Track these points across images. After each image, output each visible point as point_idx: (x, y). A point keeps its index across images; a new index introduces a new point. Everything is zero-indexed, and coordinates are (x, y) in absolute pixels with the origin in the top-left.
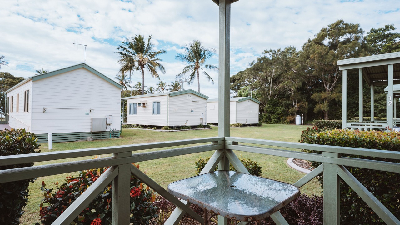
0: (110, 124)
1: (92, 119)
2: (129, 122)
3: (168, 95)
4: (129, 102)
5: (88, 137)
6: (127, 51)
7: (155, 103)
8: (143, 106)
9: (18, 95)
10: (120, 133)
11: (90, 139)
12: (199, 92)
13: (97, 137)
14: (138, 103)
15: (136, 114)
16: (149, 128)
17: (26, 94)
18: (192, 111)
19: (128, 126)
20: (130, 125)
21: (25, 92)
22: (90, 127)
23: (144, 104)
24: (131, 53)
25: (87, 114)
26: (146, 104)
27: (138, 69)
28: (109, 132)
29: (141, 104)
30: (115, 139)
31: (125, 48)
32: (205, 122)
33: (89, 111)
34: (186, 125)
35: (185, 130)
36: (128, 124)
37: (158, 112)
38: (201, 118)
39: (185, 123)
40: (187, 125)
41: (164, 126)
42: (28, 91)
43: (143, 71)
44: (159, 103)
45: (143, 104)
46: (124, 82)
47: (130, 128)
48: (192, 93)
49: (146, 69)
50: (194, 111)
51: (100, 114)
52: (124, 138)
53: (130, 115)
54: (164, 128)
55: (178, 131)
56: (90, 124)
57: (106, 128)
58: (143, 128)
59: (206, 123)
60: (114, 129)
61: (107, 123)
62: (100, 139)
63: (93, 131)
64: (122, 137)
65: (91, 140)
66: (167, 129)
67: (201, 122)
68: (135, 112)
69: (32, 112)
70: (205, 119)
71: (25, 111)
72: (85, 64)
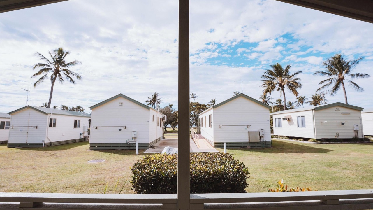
0: (262, 136)
1: (249, 132)
2: (275, 133)
3: (313, 110)
4: (274, 117)
5: (248, 146)
6: (269, 77)
7: (299, 118)
8: (287, 120)
9: (205, 117)
10: (271, 144)
11: (248, 147)
12: (347, 103)
13: (254, 146)
14: (283, 118)
15: (281, 126)
16: (295, 139)
17: (210, 116)
18: (343, 124)
19: (275, 137)
20: (277, 135)
21: (209, 115)
22: (248, 139)
23: (289, 119)
24: (271, 78)
25: (246, 129)
26: (290, 119)
27: (278, 90)
28: (261, 143)
29: (286, 119)
30: (268, 148)
31: (266, 76)
32: (361, 134)
33: (246, 127)
34: (336, 138)
35: (336, 143)
36: (274, 135)
37: (303, 125)
38: (355, 131)
39: (335, 136)
40: (338, 138)
41: (310, 139)
42: (211, 115)
43: (283, 90)
44: (303, 118)
45: (287, 119)
46: (266, 100)
47: (276, 139)
48: (339, 105)
49: (286, 88)
50: (345, 123)
51: (254, 128)
52: (275, 148)
53: (276, 128)
54: (311, 140)
55: (328, 144)
56: (248, 136)
57: (260, 140)
58: (289, 139)
59: (363, 136)
60: (266, 140)
61: (260, 136)
62: (256, 148)
63: (250, 141)
64: (273, 147)
65: (250, 148)
66: (314, 141)
67: (356, 135)
68: (280, 125)
69: (214, 128)
70: (361, 132)
71: (210, 127)
72: (243, 94)
